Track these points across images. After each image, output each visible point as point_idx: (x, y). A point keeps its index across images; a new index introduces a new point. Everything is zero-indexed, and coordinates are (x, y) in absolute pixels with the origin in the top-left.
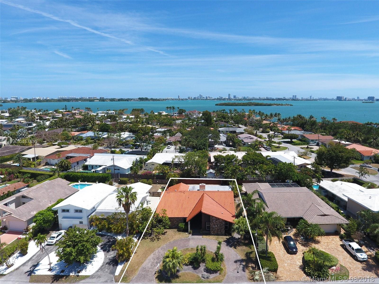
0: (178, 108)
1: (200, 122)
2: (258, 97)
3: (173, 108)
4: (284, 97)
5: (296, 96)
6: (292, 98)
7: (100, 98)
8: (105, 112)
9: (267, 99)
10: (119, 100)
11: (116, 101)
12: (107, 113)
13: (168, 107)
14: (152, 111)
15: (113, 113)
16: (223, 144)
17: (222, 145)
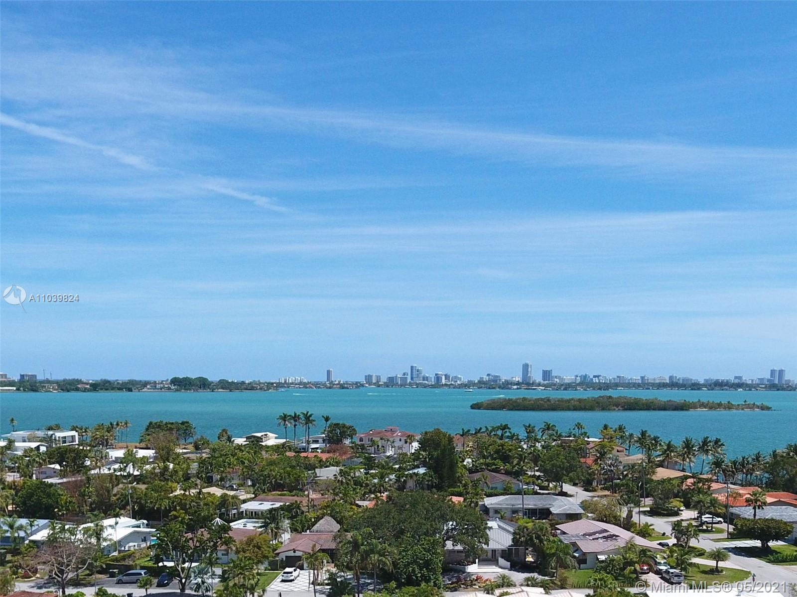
0: (327, 419)
1: (411, 476)
2: (636, 377)
3: (308, 418)
4: (736, 378)
5: (781, 372)
6: (768, 380)
7: (22, 376)
8: (40, 434)
9: (674, 384)
10: (96, 387)
11: (85, 390)
12: (49, 440)
13: (285, 416)
14: (224, 430)
15: (73, 437)
16: (502, 561)
17: (497, 564)
